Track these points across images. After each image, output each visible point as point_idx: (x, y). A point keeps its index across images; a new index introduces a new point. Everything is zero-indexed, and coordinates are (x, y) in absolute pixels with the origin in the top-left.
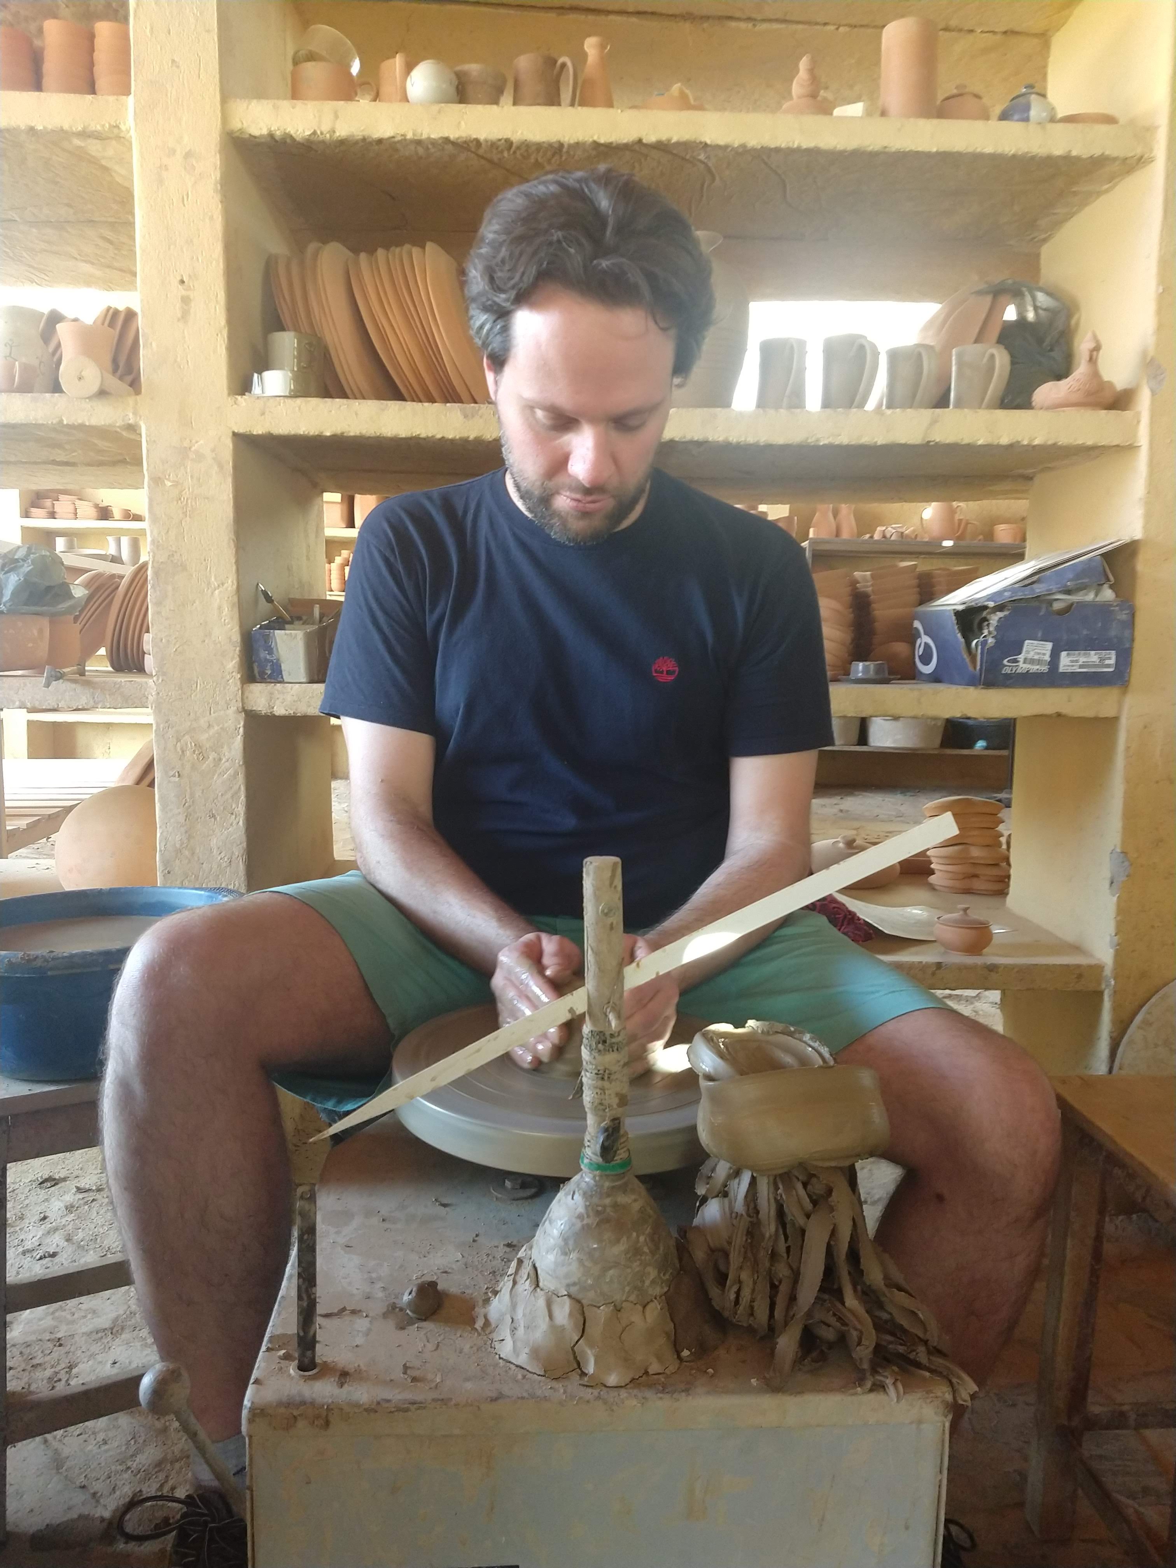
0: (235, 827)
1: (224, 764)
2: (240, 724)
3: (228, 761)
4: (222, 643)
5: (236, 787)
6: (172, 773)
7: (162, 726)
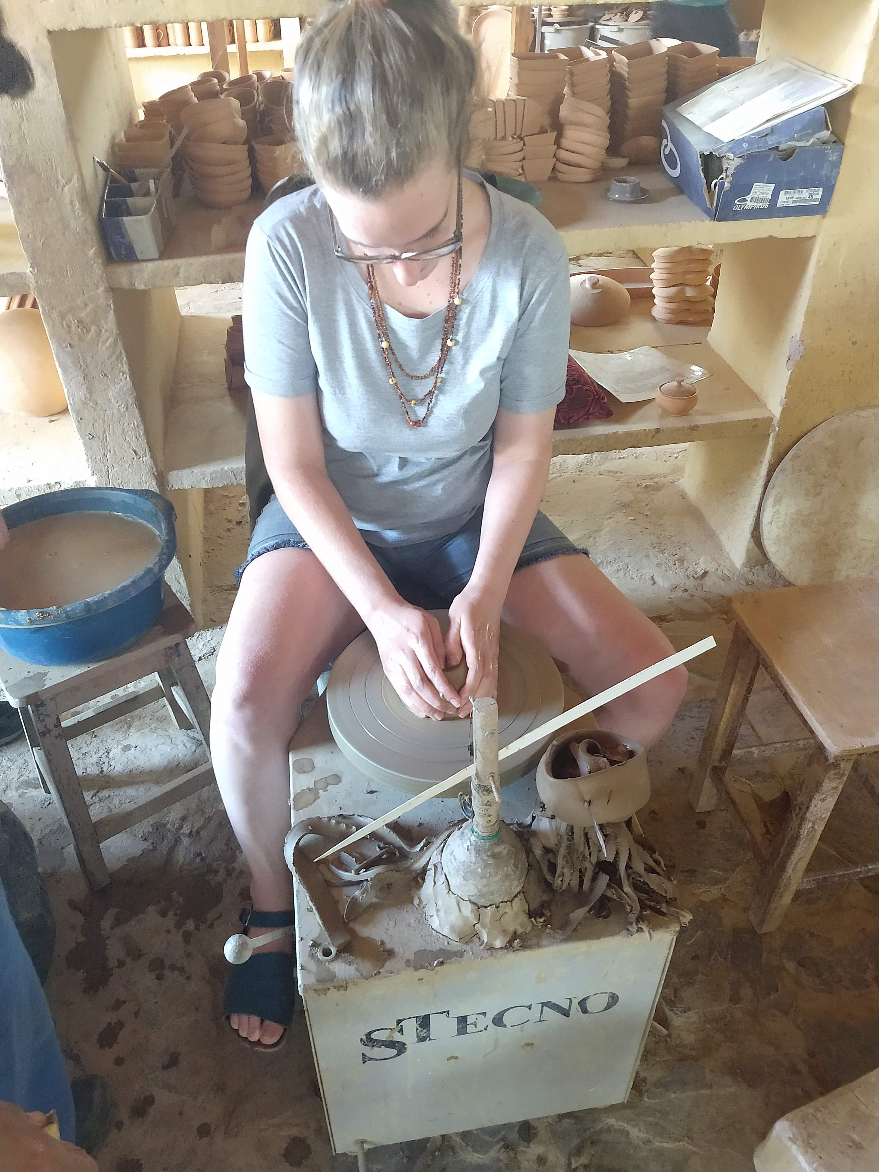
0: (124, 382)
1: (104, 335)
2: (110, 301)
3: (107, 331)
4: (80, 234)
5: (118, 352)
6: (64, 345)
7: (46, 308)
